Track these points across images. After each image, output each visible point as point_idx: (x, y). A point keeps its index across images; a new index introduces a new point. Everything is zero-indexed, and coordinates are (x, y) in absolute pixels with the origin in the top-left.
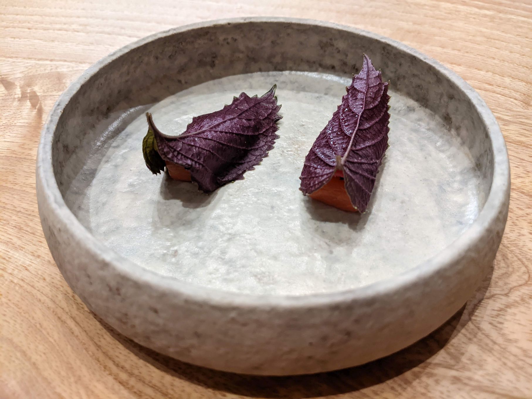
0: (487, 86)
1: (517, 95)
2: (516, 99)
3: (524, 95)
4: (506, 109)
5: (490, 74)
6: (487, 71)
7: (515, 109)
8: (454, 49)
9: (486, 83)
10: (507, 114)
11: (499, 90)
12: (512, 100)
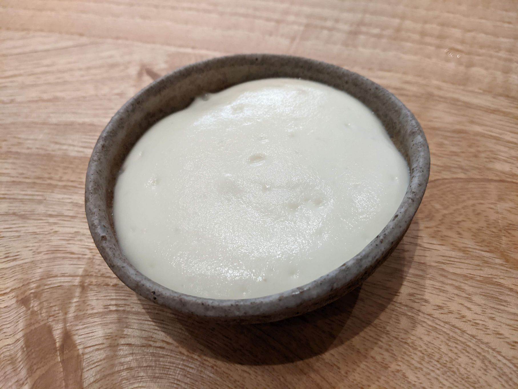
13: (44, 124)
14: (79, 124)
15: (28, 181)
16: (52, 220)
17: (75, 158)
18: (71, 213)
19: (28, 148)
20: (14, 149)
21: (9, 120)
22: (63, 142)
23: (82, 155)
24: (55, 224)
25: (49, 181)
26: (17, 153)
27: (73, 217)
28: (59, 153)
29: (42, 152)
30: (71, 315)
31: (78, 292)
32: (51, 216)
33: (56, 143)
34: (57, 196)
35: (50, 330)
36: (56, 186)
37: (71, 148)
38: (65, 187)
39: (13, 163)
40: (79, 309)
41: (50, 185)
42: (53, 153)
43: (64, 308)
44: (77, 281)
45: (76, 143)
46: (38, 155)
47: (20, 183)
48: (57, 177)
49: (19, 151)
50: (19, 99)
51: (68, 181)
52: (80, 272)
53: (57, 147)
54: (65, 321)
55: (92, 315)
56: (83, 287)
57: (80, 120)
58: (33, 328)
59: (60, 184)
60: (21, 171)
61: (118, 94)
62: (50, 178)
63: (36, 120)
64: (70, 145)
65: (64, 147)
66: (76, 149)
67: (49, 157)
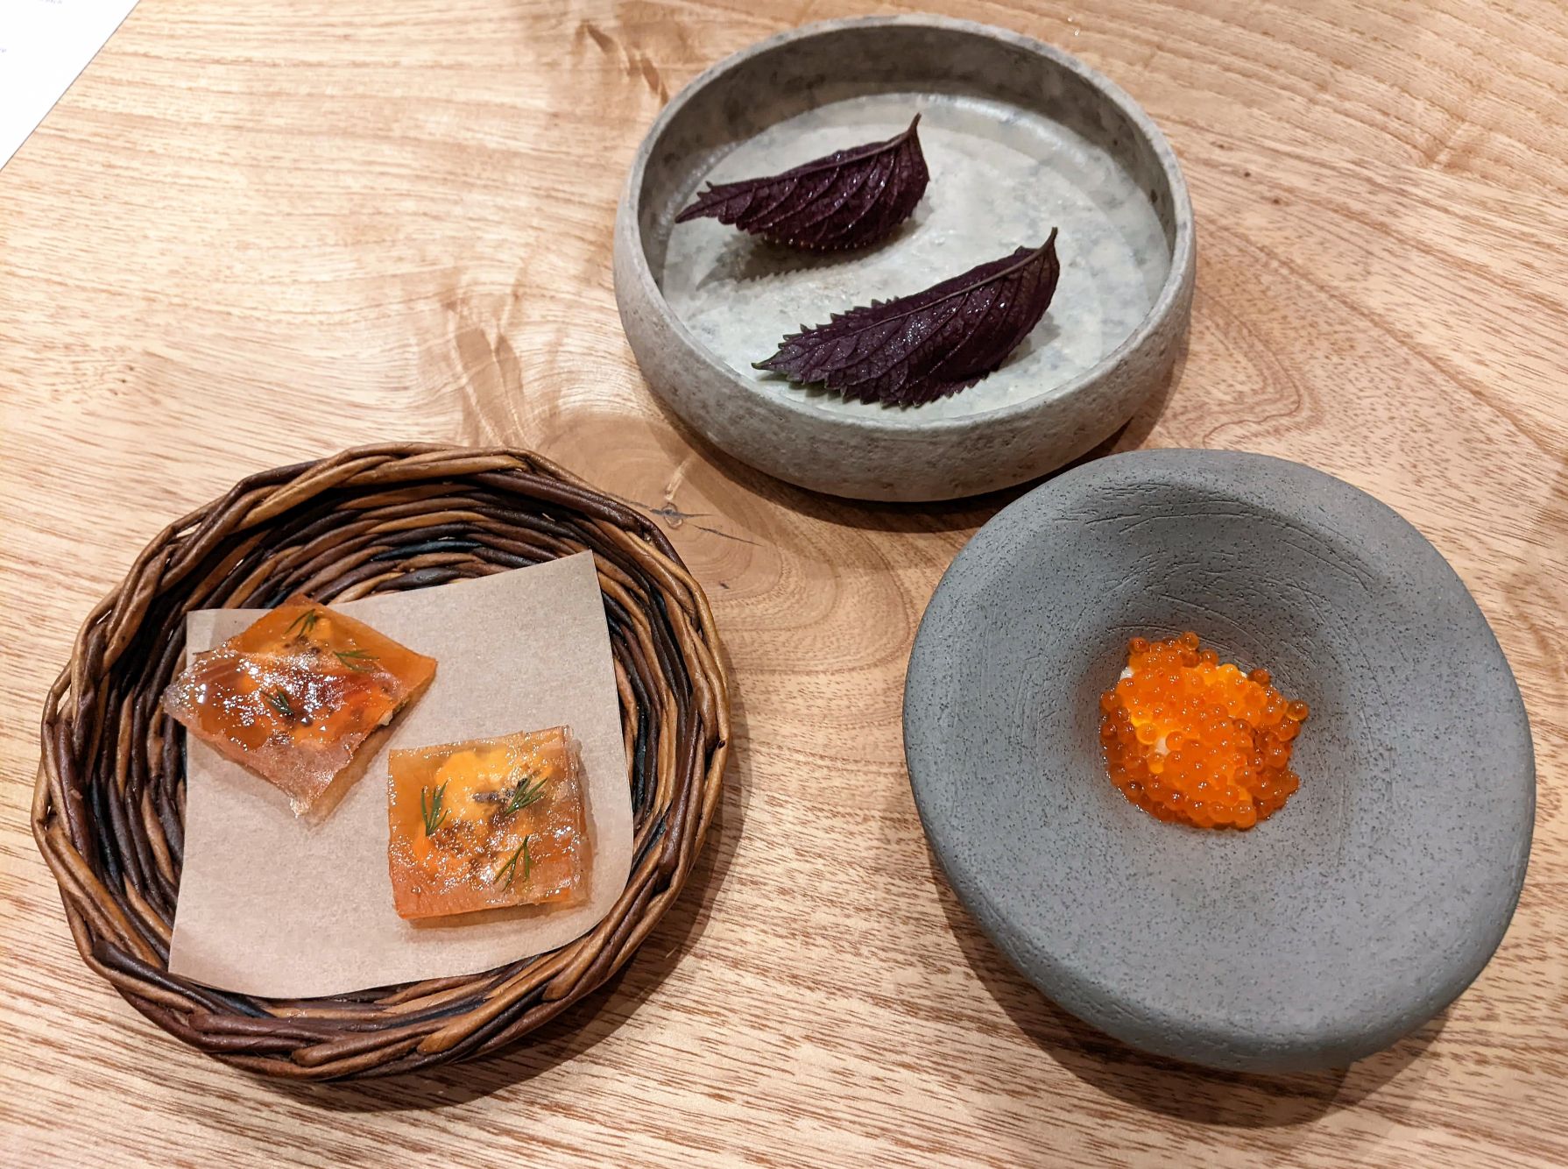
0: (1379, 117)
1: (1421, 139)
2: (1415, 147)
3: (1435, 138)
4: (1389, 164)
5: (1396, 89)
6: (1392, 86)
7: (1404, 166)
8: (1353, 30)
9: (1379, 110)
10: (1387, 174)
11: (1394, 124)
12: (1408, 147)
13: (448, 101)
14: (496, 105)
15: (436, 175)
16: (472, 224)
17: (494, 151)
18: (496, 218)
19: (430, 134)
20: (412, 134)
21: (398, 92)
22: (476, 128)
23: (504, 148)
24: (478, 229)
25: (464, 178)
26: (416, 139)
27: (500, 223)
28: (472, 143)
29: (450, 140)
30: (504, 322)
31: (510, 300)
32: (471, 219)
33: (468, 129)
34: (476, 196)
35: (483, 334)
36: (473, 185)
37: (489, 137)
38: (485, 187)
39: (414, 153)
40: (512, 316)
41: (465, 182)
42: (465, 143)
43: (496, 314)
44: (509, 290)
45: (494, 131)
46: (445, 143)
47: (425, 178)
48: (474, 173)
49: (419, 136)
50: (405, 61)
51: (488, 179)
52: (512, 281)
53: (469, 135)
54: (498, 326)
55: (528, 323)
56: (516, 297)
57: (498, 100)
58: (463, 331)
59: (479, 182)
60: (425, 163)
61: (548, 64)
62: (466, 175)
63: (436, 95)
64: (486, 133)
65: (480, 136)
66: (496, 138)
67: (461, 148)
